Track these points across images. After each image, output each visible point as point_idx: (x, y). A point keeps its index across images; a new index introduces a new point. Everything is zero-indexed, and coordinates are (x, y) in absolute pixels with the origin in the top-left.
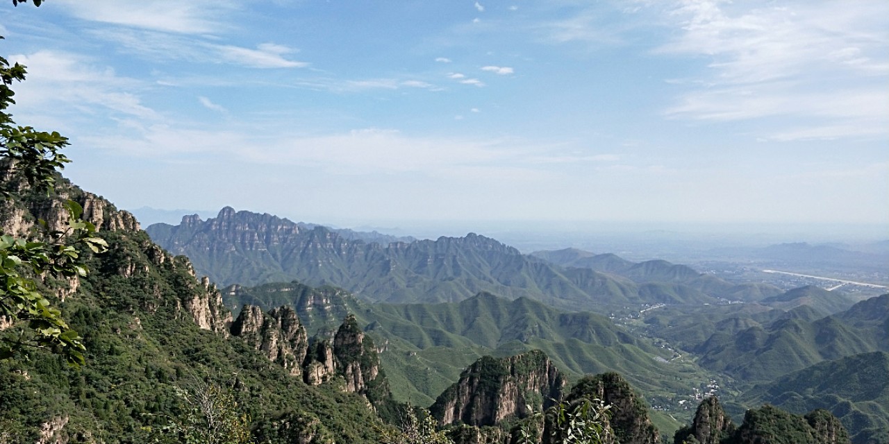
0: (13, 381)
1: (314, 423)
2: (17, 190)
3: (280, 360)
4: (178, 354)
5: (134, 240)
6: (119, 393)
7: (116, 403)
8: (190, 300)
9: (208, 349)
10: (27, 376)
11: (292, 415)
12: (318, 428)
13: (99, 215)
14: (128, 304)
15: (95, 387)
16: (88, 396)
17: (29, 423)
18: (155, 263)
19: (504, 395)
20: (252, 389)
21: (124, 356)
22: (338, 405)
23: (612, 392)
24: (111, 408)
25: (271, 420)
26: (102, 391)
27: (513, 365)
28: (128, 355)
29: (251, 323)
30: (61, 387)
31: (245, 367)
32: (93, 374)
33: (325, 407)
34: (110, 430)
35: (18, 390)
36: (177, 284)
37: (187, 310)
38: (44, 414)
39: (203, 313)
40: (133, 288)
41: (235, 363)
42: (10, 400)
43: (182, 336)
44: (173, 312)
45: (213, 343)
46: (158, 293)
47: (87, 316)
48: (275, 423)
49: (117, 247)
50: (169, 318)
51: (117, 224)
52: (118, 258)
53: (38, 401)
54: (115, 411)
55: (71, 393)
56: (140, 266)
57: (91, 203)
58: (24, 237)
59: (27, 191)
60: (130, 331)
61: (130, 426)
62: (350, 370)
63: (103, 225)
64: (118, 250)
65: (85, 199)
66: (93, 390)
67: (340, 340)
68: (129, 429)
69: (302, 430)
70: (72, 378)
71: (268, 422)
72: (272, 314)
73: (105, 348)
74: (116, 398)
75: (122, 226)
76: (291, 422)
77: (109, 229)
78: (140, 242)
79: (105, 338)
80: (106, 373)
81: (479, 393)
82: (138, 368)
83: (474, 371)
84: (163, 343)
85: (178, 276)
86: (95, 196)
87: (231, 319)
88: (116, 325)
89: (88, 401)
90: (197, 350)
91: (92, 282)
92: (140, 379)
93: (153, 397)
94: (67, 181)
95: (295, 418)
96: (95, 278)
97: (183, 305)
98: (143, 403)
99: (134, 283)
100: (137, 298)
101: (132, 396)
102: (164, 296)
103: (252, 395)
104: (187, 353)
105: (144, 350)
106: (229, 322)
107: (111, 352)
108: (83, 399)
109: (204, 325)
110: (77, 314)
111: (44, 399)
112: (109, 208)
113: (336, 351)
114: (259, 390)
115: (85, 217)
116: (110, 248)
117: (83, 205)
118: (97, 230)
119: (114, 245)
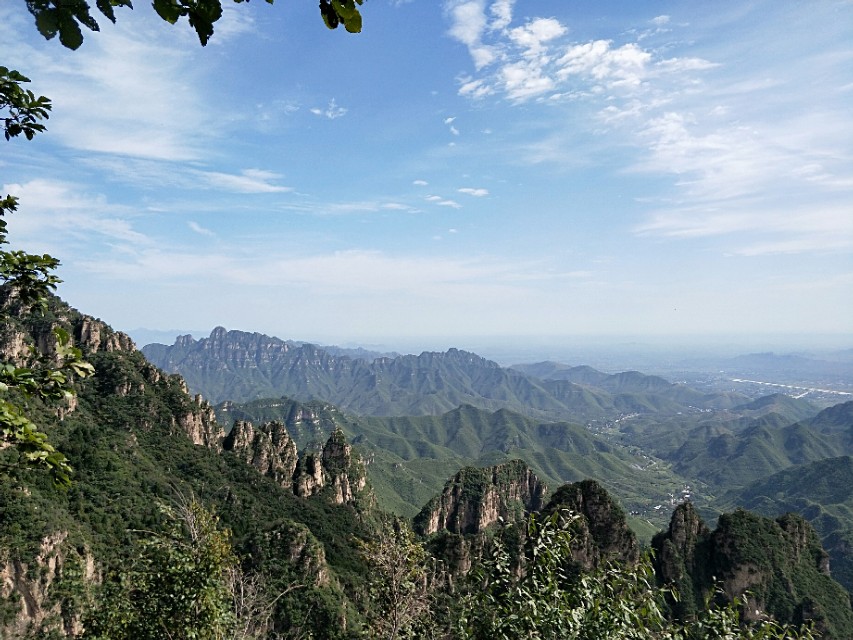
0: (14, 498)
1: (304, 533)
2: (17, 314)
3: (271, 473)
4: (173, 468)
5: (130, 360)
6: (116, 508)
7: (114, 517)
8: (185, 416)
9: (202, 464)
10: (27, 493)
11: (283, 527)
13: (96, 337)
14: (125, 422)
15: (93, 501)
16: (86, 511)
17: (30, 537)
18: (150, 382)
19: (486, 503)
20: (244, 501)
21: (121, 472)
22: (328, 516)
23: (590, 499)
24: (109, 522)
25: (263, 531)
26: (99, 506)
27: (495, 475)
28: (124, 471)
29: (243, 438)
30: (61, 502)
31: (238, 481)
32: (91, 489)
33: (314, 517)
34: (107, 543)
35: (19, 506)
36: (171, 401)
37: (180, 425)
38: (45, 528)
39: (197, 428)
40: (129, 406)
41: (228, 476)
42: (11, 516)
43: (176, 452)
44: (168, 430)
45: (206, 458)
46: (153, 411)
47: (85, 433)
48: (267, 534)
49: (114, 367)
50: (164, 435)
51: (114, 346)
52: (115, 378)
53: (38, 517)
54: (112, 525)
55: (70, 508)
56: (136, 385)
57: (89, 325)
58: (25, 358)
59: (27, 315)
60: (126, 448)
61: (127, 539)
62: (338, 481)
63: (100, 346)
64: (115, 370)
65: (82, 321)
66: (91, 504)
67: (328, 453)
68: (126, 542)
69: (292, 540)
70: (71, 494)
71: (260, 533)
72: (263, 429)
73: (102, 464)
74: (114, 512)
75: (118, 346)
76: (282, 533)
77: (106, 350)
78: (136, 362)
79: (102, 454)
80: (103, 488)
81: (462, 502)
82: (135, 483)
83: (457, 481)
84: (158, 458)
85: (172, 394)
86: (92, 319)
87: (224, 435)
88: (114, 442)
89: (86, 516)
90: (191, 465)
91: (90, 401)
92: (137, 494)
93: (149, 511)
94: (65, 305)
95: (286, 529)
96: (91, 397)
97: (177, 421)
98: (139, 516)
99: (130, 400)
100: (133, 415)
101: (129, 510)
102: (159, 413)
103: (245, 508)
104: (181, 467)
105: (140, 465)
106: (221, 437)
107: (108, 468)
108: (81, 514)
109: (198, 441)
110: (76, 432)
111: (45, 514)
112: (106, 330)
113: (324, 464)
114: (251, 502)
115: (83, 339)
116: (107, 368)
117: (81, 327)
118: (94, 351)
119: (111, 365)
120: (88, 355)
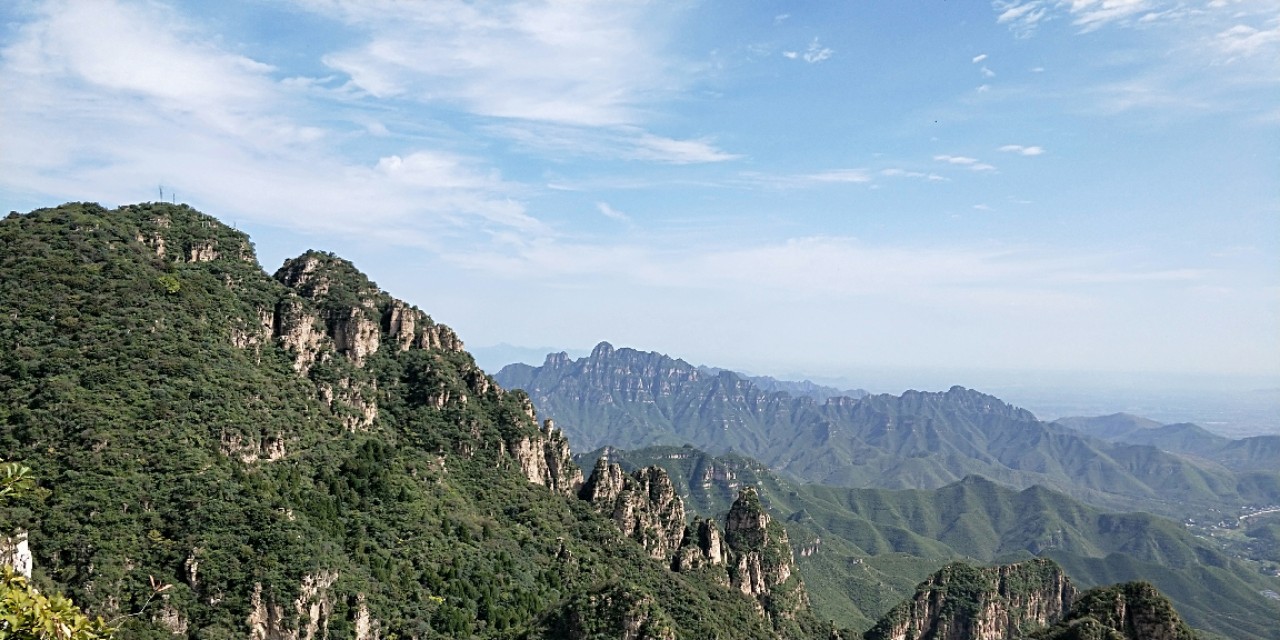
0: (273, 521)
1: (645, 602)
2: (311, 295)
3: (637, 536)
4: (498, 513)
5: (451, 362)
6: (407, 551)
7: (402, 563)
8: (519, 443)
9: (536, 509)
10: (291, 516)
11: (615, 589)
12: (651, 609)
13: (409, 329)
14: (438, 445)
15: (377, 540)
16: (367, 550)
17: (288, 574)
18: (476, 393)
19: (985, 622)
20: (582, 561)
21: (416, 504)
22: (712, 602)
23: (1140, 612)
24: (395, 568)
25: (588, 594)
26: (385, 546)
27: (1003, 579)
28: (422, 503)
29: (608, 486)
30: (334, 536)
31: (585, 538)
32: (377, 523)
33: (691, 602)
34: (389, 596)
35: (279, 531)
36: (502, 421)
37: (513, 456)
38: (307, 564)
39: (534, 459)
40: (445, 424)
41: (570, 531)
42: (268, 543)
43: (504, 490)
44: (494, 458)
45: (544, 502)
46: (476, 432)
47: (376, 450)
48: (593, 598)
49: (428, 370)
50: (489, 465)
51: (432, 342)
52: (429, 384)
53: (301, 548)
54: (399, 574)
55: (346, 544)
56: (455, 396)
57: (401, 312)
58: (313, 351)
59: (324, 296)
60: (428, 473)
61: (415, 594)
62: (744, 565)
63: (414, 342)
64: (429, 374)
65: (392, 308)
66: (375, 543)
67: (734, 522)
68: (414, 598)
69: (628, 609)
70: (351, 527)
71: (584, 596)
72: (638, 476)
73: (394, 492)
74: (403, 557)
75: (438, 343)
76: (613, 598)
77: (421, 347)
78: (458, 365)
79: (395, 479)
80: (393, 524)
81: (945, 616)
82: (434, 520)
83: (938, 581)
84: (479, 497)
85: (504, 411)
86: (406, 305)
87: (581, 480)
88: (412, 464)
89: (366, 557)
90: (522, 510)
91: (394, 413)
92: (435, 535)
93: (450, 560)
94: (373, 286)
95: (619, 594)
96: (398, 409)
97: (509, 448)
98: (435, 566)
99: (447, 416)
100: (450, 436)
101: (422, 555)
102: (483, 435)
103: (582, 570)
104: (509, 512)
105: (444, 498)
106: (577, 484)
107: (401, 498)
108: (360, 553)
109: (536, 478)
110: (365, 447)
111: (309, 545)
112: (424, 321)
113: (728, 538)
114: (591, 563)
115: (393, 331)
116: (420, 371)
117: (391, 314)
118: (406, 348)
119: (425, 367)
120: (398, 353)
